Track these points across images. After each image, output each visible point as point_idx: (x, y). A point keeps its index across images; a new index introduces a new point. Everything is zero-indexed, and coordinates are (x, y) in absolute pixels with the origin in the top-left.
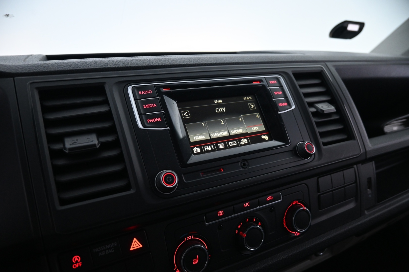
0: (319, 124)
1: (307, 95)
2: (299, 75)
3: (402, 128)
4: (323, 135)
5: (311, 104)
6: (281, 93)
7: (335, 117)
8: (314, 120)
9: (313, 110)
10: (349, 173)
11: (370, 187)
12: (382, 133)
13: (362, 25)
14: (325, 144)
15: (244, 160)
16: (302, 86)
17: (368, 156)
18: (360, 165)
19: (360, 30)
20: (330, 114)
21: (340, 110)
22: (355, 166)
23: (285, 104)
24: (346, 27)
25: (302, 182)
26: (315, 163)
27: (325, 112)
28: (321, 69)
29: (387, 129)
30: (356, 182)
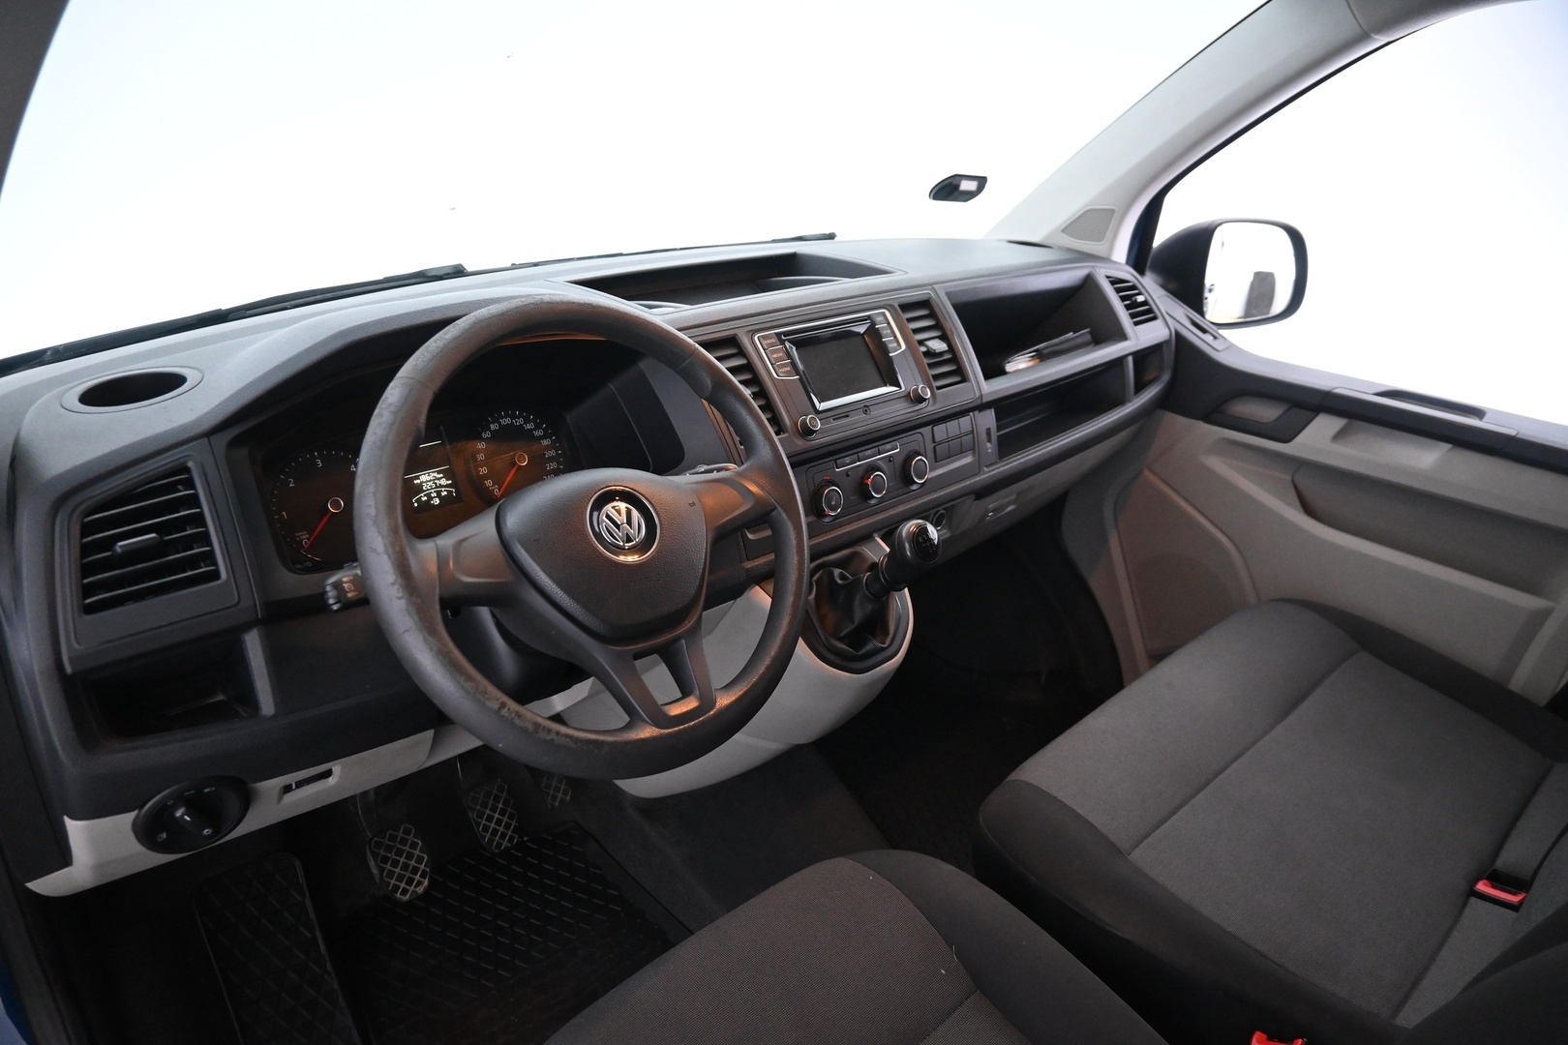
0: (931, 366)
1: (916, 331)
2: (906, 307)
3: (1031, 364)
4: (936, 377)
5: (921, 342)
6: (889, 331)
7: (947, 356)
8: (926, 361)
9: (923, 349)
10: (965, 422)
11: (989, 440)
12: (1003, 372)
13: (982, 181)
14: (939, 388)
15: (866, 406)
16: (910, 320)
17: (984, 400)
18: (976, 413)
19: (981, 188)
20: (941, 354)
21: (951, 349)
22: (971, 414)
23: (895, 345)
24: (958, 186)
25: (918, 431)
26: (930, 408)
27: (937, 351)
28: (928, 296)
29: (1010, 367)
30: (972, 432)
